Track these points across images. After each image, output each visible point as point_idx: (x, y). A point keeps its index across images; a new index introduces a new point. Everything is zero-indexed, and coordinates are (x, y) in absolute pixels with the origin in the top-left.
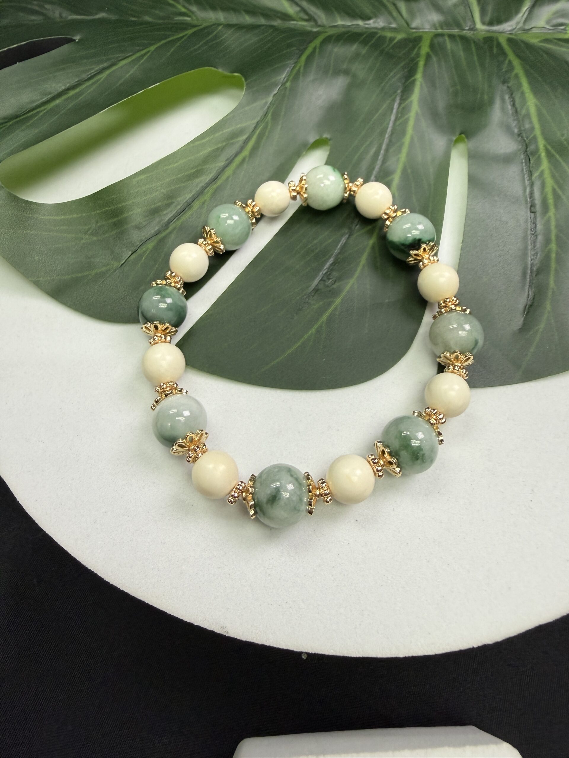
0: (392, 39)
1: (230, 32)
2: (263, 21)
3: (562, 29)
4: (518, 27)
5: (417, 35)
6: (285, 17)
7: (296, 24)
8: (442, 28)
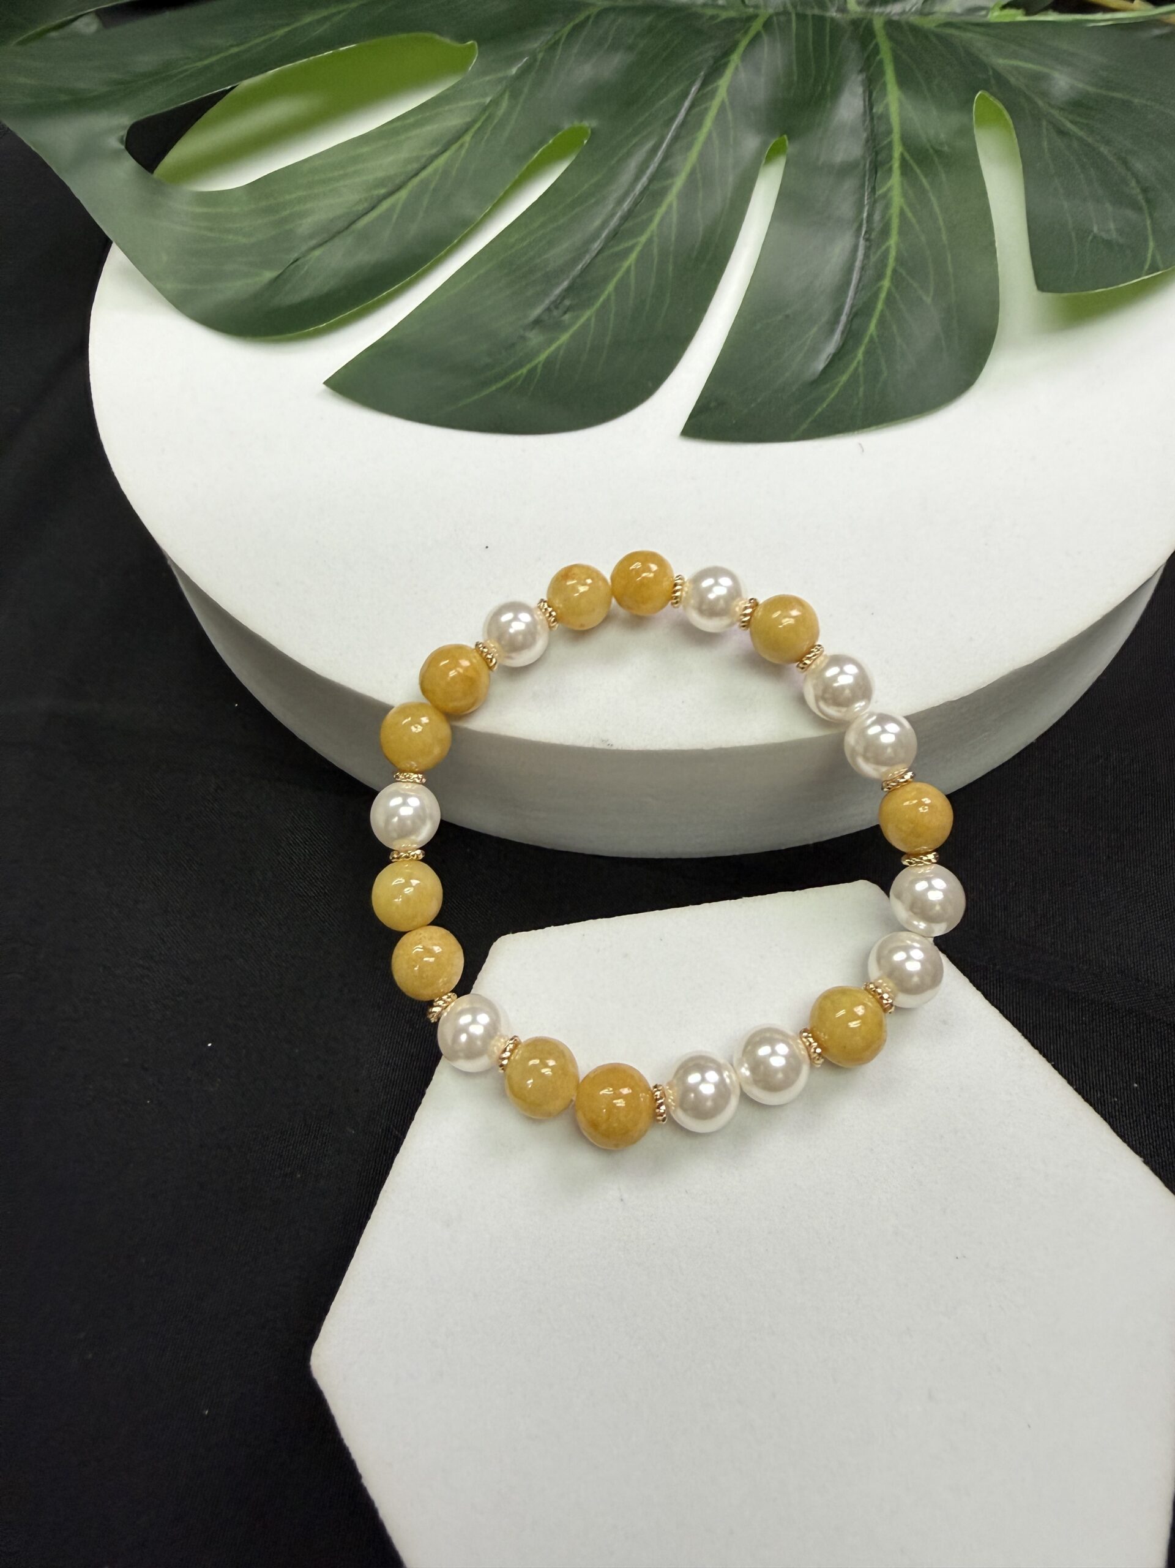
4: (914, 9)
5: (751, 13)
8: (794, 5)
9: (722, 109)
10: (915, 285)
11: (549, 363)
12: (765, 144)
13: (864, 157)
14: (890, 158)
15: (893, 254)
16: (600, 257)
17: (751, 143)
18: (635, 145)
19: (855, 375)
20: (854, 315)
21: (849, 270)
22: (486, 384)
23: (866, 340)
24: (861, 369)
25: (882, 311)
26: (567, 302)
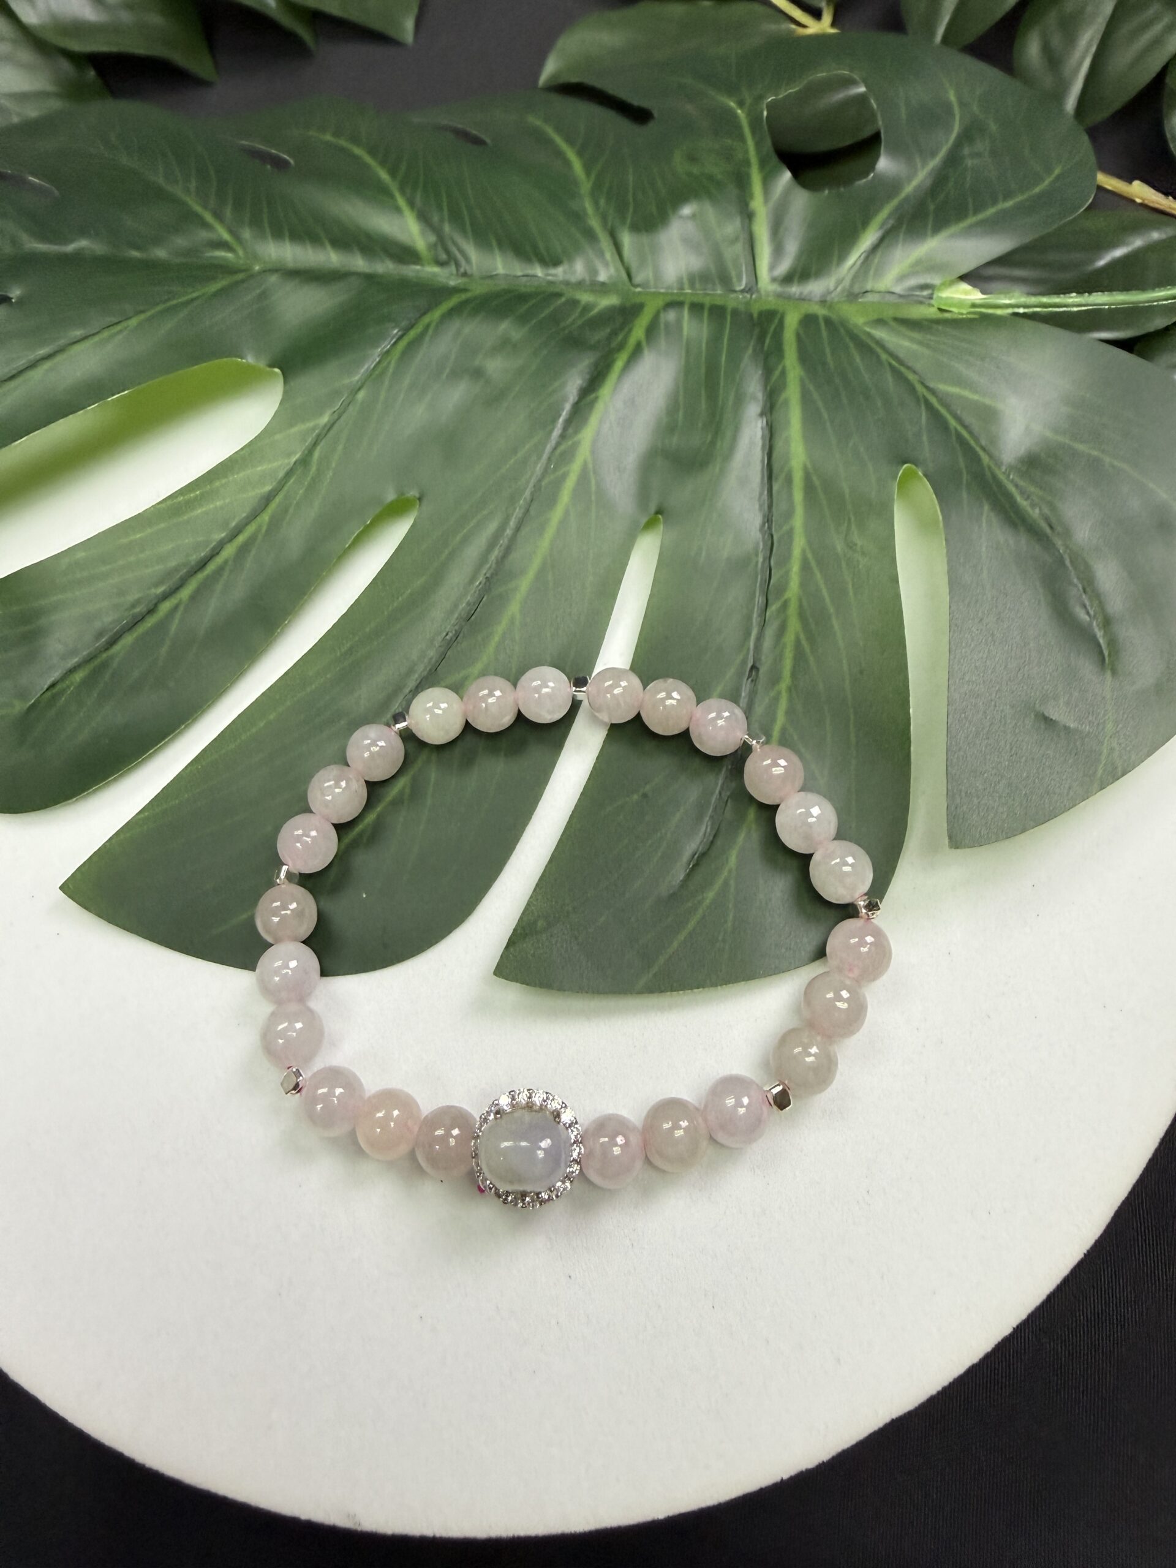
0: (587, 308)
1: (290, 285)
2: (359, 263)
3: (924, 297)
4: (839, 289)
5: (638, 300)
6: (405, 254)
7: (418, 271)
8: (692, 285)
9: (584, 474)
13: (756, 551)
14: (788, 555)
19: (723, 893)
23: (741, 836)
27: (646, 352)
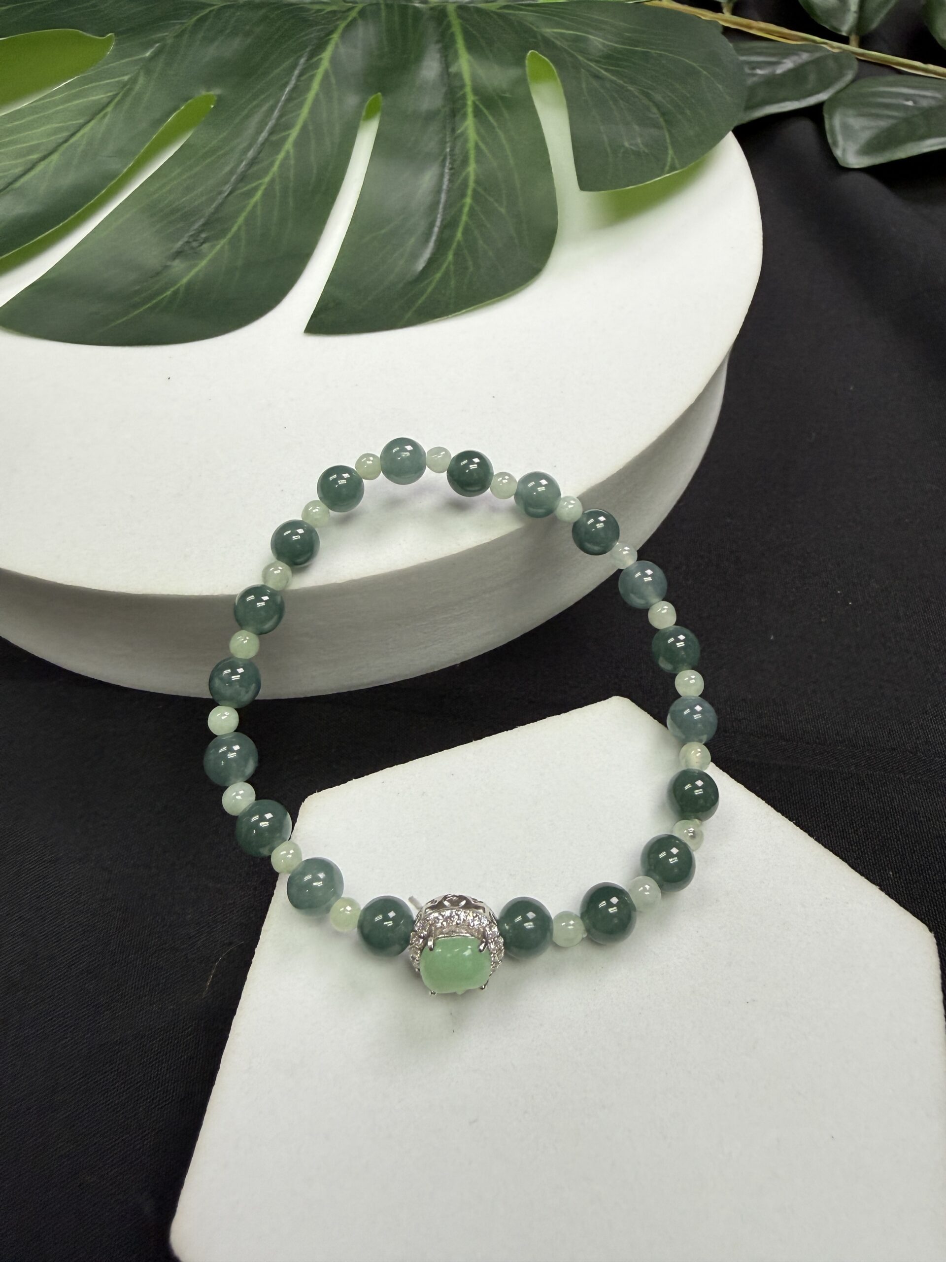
9: (326, 76)
10: (491, 199)
11: (189, 286)
12: (364, 101)
13: (444, 106)
14: (464, 105)
15: (472, 178)
16: (230, 198)
17: (352, 100)
18: (255, 107)
19: (447, 273)
20: (443, 228)
21: (439, 191)
22: (136, 306)
23: (454, 245)
24: (452, 268)
25: (467, 223)
26: (203, 235)
27: (360, 22)
